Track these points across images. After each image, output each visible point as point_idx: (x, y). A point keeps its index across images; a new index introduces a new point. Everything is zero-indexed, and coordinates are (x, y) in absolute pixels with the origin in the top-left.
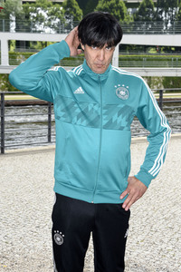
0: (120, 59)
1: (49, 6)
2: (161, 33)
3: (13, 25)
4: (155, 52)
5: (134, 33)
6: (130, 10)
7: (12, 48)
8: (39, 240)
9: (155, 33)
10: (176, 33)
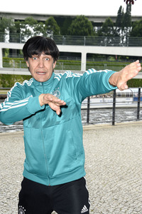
0: (87, 65)
1: (35, 23)
2: (119, 46)
3: (7, 37)
4: (114, 60)
5: (99, 45)
6: (96, 28)
7: (7, 55)
8: (8, 210)
9: (114, 46)
10: (130, 46)
